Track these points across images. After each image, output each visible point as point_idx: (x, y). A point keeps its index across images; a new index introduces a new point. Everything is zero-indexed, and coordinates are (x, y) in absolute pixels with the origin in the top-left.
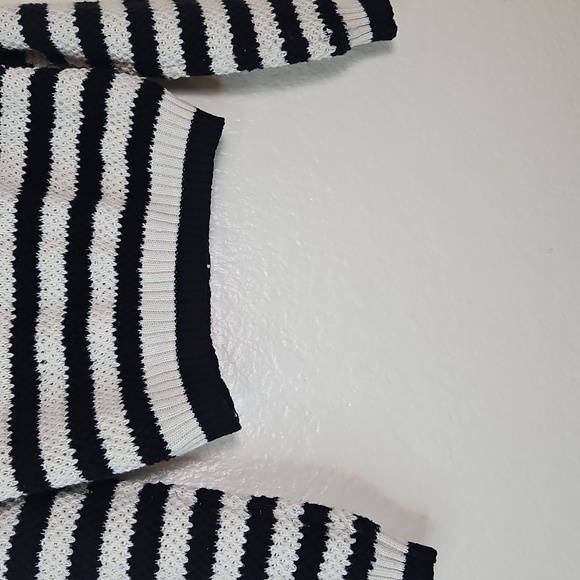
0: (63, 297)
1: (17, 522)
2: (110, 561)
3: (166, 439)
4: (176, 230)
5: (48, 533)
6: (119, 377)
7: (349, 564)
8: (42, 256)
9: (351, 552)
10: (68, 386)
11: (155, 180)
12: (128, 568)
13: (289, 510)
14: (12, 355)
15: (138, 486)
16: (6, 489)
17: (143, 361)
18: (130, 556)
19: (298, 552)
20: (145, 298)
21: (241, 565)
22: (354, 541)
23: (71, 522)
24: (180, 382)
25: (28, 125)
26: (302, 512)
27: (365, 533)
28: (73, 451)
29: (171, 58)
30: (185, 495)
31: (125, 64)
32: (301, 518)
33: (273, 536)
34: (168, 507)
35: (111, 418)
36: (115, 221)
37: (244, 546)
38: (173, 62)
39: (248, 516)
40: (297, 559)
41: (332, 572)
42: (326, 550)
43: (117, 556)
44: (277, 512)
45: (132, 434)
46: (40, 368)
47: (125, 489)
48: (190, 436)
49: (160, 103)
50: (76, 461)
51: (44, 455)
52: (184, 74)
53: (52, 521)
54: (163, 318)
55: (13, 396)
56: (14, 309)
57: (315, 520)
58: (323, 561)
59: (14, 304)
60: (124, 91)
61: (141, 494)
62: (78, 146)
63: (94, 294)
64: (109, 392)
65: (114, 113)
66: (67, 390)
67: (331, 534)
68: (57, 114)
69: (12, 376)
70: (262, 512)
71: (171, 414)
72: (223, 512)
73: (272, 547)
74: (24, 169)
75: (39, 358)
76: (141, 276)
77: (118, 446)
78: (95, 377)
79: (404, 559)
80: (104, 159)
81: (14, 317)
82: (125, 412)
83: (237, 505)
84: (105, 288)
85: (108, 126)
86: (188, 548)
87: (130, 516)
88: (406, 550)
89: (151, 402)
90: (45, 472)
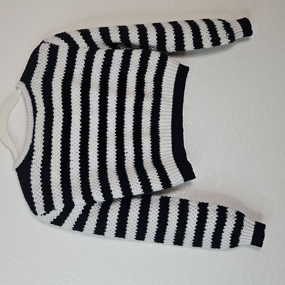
0: (132, 130)
1: (120, 206)
2: (151, 221)
3: (171, 180)
4: (172, 107)
5: (130, 210)
6: (152, 159)
7: (234, 227)
8: (125, 116)
9: (235, 223)
10: (134, 161)
11: (163, 89)
12: (157, 224)
13: (213, 207)
14: (116, 150)
15: (159, 197)
16: (119, 194)
17: (160, 154)
18: (158, 220)
19: (216, 222)
20: (161, 131)
21: (196, 225)
22: (236, 219)
23: (138, 207)
24: (174, 161)
25: (120, 69)
26: (218, 208)
27: (240, 217)
28: (140, 183)
29: (170, 45)
30: (176, 200)
31: (153, 47)
32: (217, 210)
33: (207, 216)
34: (170, 204)
35: (152, 172)
36: (150, 104)
37: (197, 219)
38: (171, 46)
39: (199, 208)
40: (216, 224)
41: (228, 229)
42: (226, 221)
43: (154, 220)
44: (208, 208)
45: (159, 178)
46: (126, 155)
47: (154, 198)
48: (179, 180)
49: (167, 62)
50: (141, 186)
51: (131, 183)
52: (174, 51)
53: (131, 207)
54: (167, 139)
55: (116, 164)
56: (116, 134)
57: (222, 212)
58: (225, 225)
60: (155, 58)
61: (160, 200)
62: (136, 77)
63: (142, 129)
64: (149, 164)
65: (150, 65)
66: (134, 163)
67: (228, 216)
68: (130, 66)
69: (116, 157)
70: (203, 208)
71: (172, 172)
72: (189, 207)
73: (207, 219)
74: (117, 85)
75: (125, 151)
76: (159, 123)
77: (155, 182)
78: (143, 158)
79: (254, 227)
80: (145, 81)
81: (116, 137)
82: (156, 170)
83: (194, 205)
84: (146, 128)
85: (148, 70)
86: (178, 218)
87: (157, 206)
88: (254, 224)
89: (165, 168)
90: (131, 189)
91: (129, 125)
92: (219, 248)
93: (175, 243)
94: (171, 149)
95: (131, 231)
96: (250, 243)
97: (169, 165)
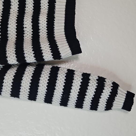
0: (32, 10)
1: (16, 72)
2: (42, 85)
3: (60, 52)
5: (24, 76)
6: (47, 35)
7: (110, 94)
9: (111, 91)
10: (32, 36)
12: (47, 88)
13: (94, 77)
14: (17, 24)
15: (51, 66)
16: (13, 61)
17: (54, 31)
18: (47, 85)
19: (96, 89)
20: (56, 12)
21: (79, 91)
22: (112, 88)
23: (31, 73)
24: (65, 37)
26: (98, 78)
27: (115, 86)
28: (33, 52)
30: (64, 70)
32: (97, 80)
33: (89, 84)
34: (59, 72)
35: (44, 44)
37: (80, 86)
39: (82, 77)
40: (95, 91)
41: (105, 96)
42: (104, 89)
43: (44, 84)
44: (90, 78)
45: (51, 50)
46: (25, 29)
47: (47, 67)
48: (67, 52)
50: (34, 55)
51: (25, 52)
53: (26, 72)
54: (61, 19)
55: (16, 37)
56: (18, 12)
57: (101, 81)
58: (103, 92)
59: (18, 11)
61: (51, 69)
63: (41, 10)
64: (44, 39)
66: (32, 37)
67: (106, 85)
69: (16, 31)
70: (86, 77)
71: (62, 45)
72: (75, 76)
73: (88, 87)
75: (25, 26)
76: (55, 6)
77: (46, 52)
78: (40, 34)
79: (125, 95)
81: (18, 14)
82: (49, 43)
83: (79, 74)
84: (44, 9)
86: (64, 84)
87: (48, 74)
88: (126, 93)
89: (56, 42)
90: (25, 57)
91: (30, 5)
92: (96, 110)
93: (61, 104)
94: (63, 27)
95: (24, 92)
96: (121, 108)
97: (61, 40)
